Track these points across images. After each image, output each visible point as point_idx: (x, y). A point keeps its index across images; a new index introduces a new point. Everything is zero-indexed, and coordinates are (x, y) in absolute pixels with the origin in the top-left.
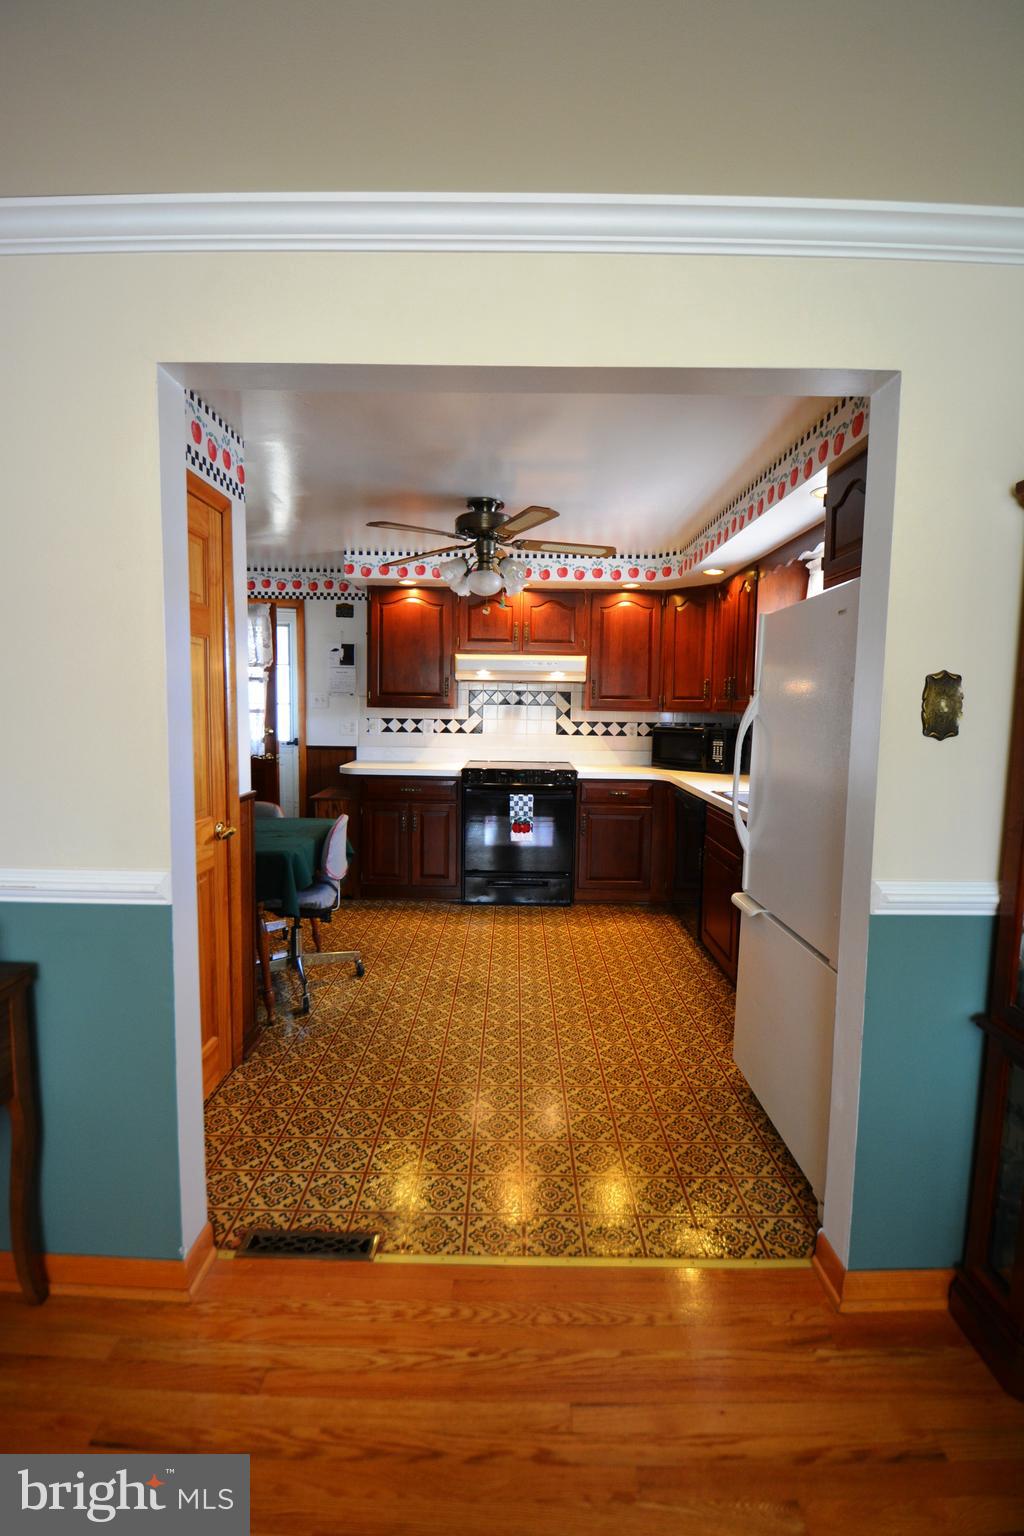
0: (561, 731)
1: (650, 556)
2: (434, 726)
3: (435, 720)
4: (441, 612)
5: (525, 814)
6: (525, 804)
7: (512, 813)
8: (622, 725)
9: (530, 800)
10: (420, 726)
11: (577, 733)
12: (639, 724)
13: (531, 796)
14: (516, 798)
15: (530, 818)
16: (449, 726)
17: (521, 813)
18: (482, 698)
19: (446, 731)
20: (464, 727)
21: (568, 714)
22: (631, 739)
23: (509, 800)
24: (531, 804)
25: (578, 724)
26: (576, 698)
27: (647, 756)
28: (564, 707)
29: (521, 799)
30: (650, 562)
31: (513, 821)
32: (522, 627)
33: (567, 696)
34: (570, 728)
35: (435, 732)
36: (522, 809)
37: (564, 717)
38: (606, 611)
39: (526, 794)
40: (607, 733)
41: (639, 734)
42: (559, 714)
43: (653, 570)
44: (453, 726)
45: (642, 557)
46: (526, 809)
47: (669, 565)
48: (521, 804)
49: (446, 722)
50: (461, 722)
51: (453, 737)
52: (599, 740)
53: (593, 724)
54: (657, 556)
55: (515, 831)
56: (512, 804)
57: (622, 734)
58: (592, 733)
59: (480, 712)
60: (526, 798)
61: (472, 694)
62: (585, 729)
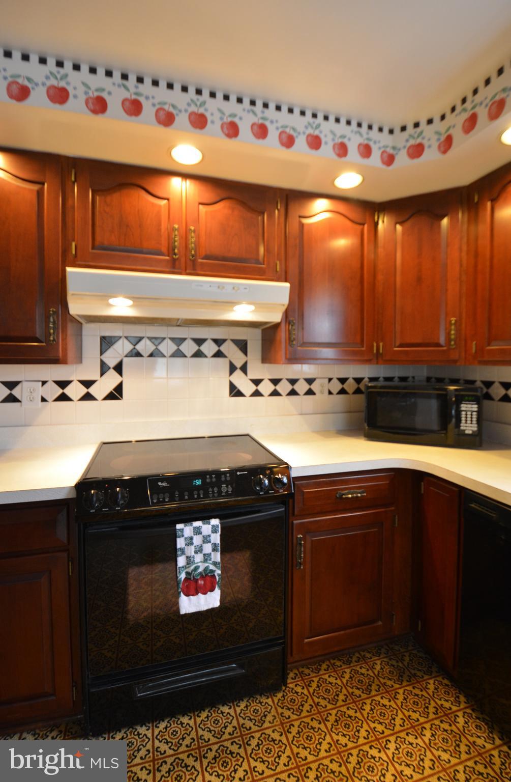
0: (235, 392)
1: (386, 130)
2: (41, 391)
3: (44, 383)
4: (40, 194)
5: (207, 558)
6: (206, 539)
7: (181, 561)
8: (310, 381)
9: (214, 530)
10: (16, 392)
11: (257, 394)
12: (330, 380)
13: (215, 522)
14: (186, 530)
15: (215, 564)
16: (68, 391)
17: (199, 558)
18: (121, 348)
19: (63, 398)
20: (93, 390)
21: (244, 369)
22: (321, 397)
23: (174, 536)
24: (216, 538)
25: (257, 382)
26: (255, 348)
27: (341, 418)
28: (238, 358)
29: (198, 531)
30: (385, 139)
31: (183, 576)
32: (187, 231)
33: (243, 346)
34: (246, 387)
35: (43, 400)
36: (199, 550)
37: (238, 373)
38: (305, 221)
39: (206, 518)
40: (293, 393)
41: (330, 393)
42: (232, 369)
43: (391, 151)
44: (75, 390)
45: (375, 128)
46: (208, 548)
47: (419, 141)
48: (197, 540)
49: (63, 384)
50: (88, 384)
51: (76, 408)
52: (284, 401)
53: (275, 382)
54: (397, 130)
55: (187, 595)
56: (180, 543)
57: (310, 392)
58: (275, 393)
59: (119, 368)
60: (206, 529)
61: (106, 343)
62: (266, 387)
